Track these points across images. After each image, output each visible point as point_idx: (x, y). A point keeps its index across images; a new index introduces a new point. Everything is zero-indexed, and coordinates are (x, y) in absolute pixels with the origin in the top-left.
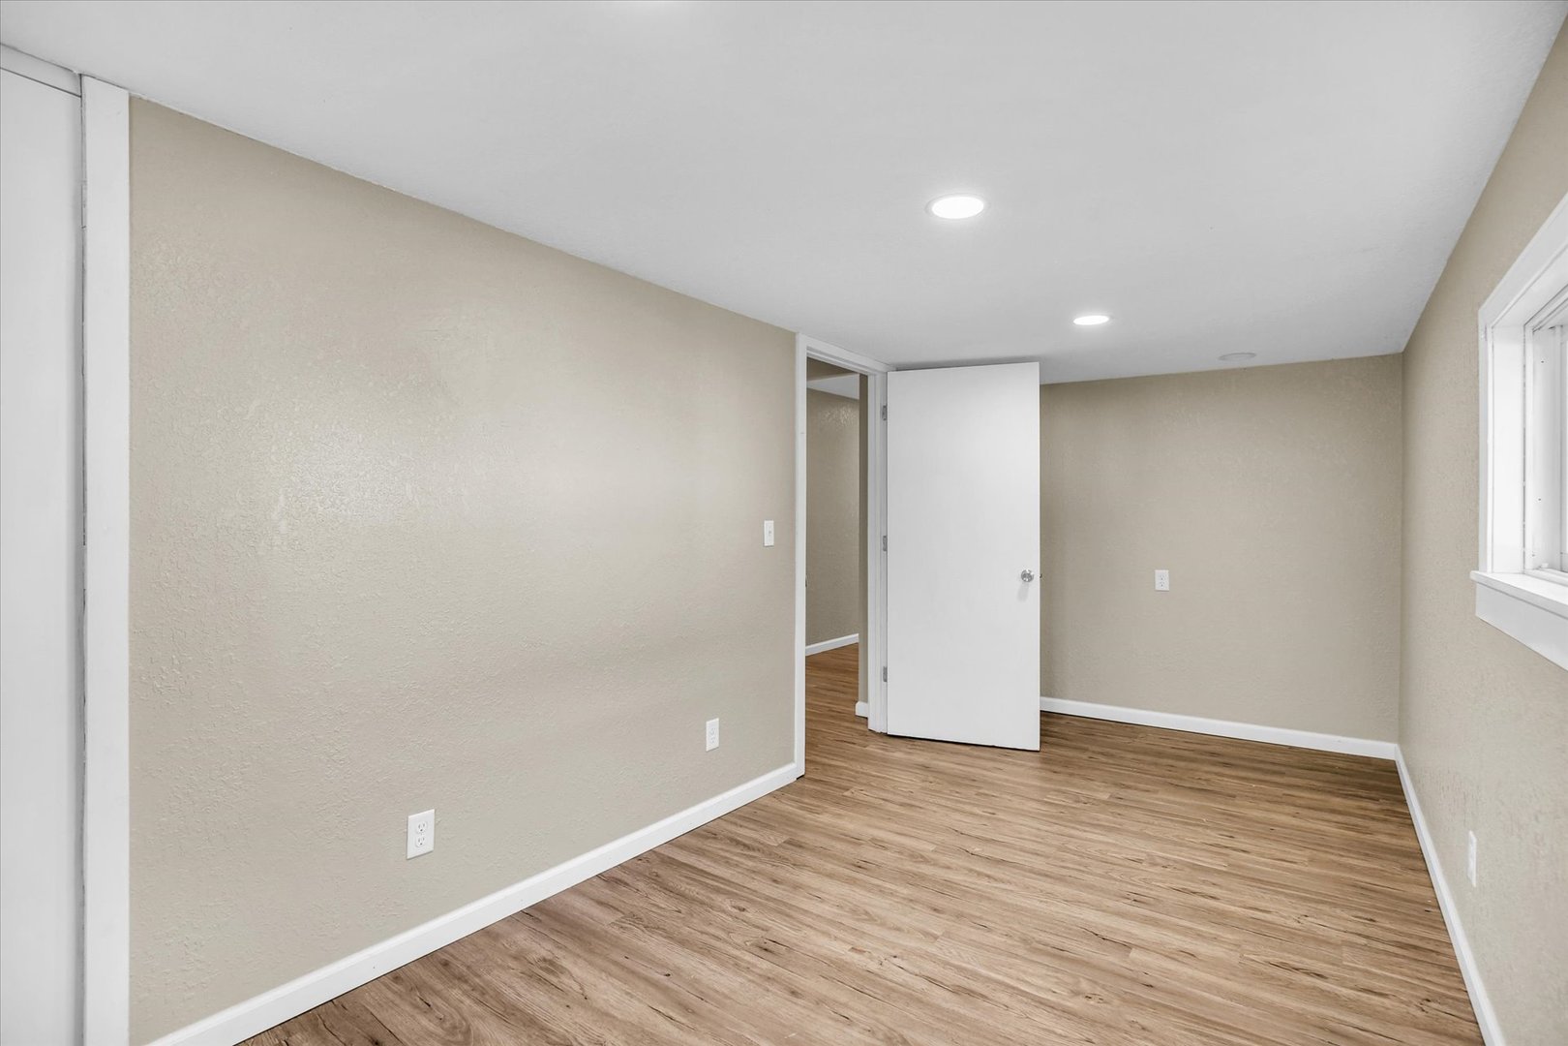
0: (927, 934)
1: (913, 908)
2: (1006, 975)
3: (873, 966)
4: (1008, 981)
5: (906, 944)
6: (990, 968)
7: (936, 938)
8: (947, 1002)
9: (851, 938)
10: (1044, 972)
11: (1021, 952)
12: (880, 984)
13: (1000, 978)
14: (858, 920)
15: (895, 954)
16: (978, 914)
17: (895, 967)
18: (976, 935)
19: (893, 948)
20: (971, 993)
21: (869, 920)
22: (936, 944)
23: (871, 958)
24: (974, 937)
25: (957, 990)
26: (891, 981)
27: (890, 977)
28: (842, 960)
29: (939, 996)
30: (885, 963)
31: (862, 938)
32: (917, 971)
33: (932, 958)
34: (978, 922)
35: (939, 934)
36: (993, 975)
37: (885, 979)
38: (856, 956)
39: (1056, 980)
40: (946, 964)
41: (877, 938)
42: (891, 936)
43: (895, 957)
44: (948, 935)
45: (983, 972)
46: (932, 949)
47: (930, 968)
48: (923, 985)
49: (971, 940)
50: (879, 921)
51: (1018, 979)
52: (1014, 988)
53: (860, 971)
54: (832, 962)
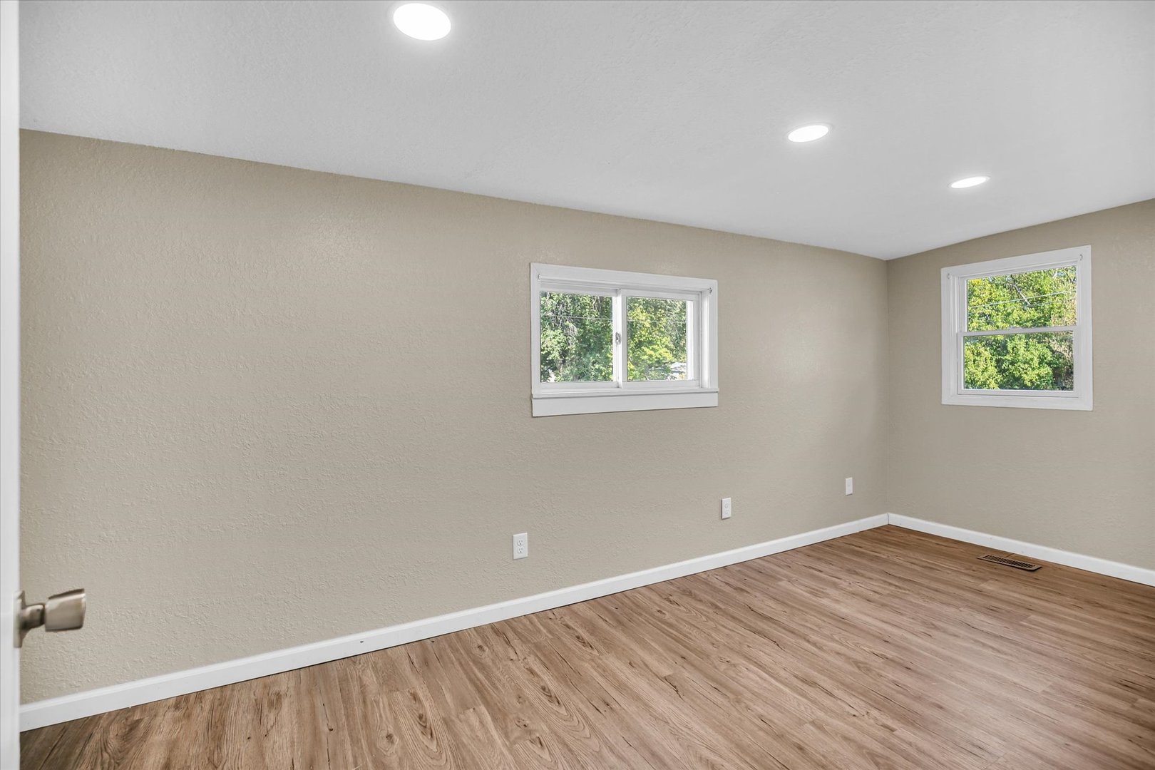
0: (820, 728)
1: (823, 756)
2: (771, 684)
3: (874, 713)
4: (773, 681)
5: (842, 724)
6: (780, 691)
7: (813, 723)
8: (824, 680)
9: (895, 741)
10: (742, 680)
11: (748, 695)
12: (871, 699)
13: (777, 684)
14: (887, 758)
15: (854, 718)
16: (761, 733)
17: (856, 708)
18: (776, 716)
19: (854, 723)
20: (804, 681)
21: (877, 756)
22: (814, 717)
23: (876, 719)
24: (779, 715)
25: (813, 684)
26: (861, 700)
27: (862, 703)
28: (903, 723)
29: (827, 683)
30: (865, 713)
31: (884, 738)
32: (839, 702)
33: (823, 708)
34: (766, 726)
35: (808, 725)
36: (782, 687)
37: (865, 702)
38: (890, 723)
39: (739, 674)
40: (814, 702)
41: (868, 734)
42: (853, 733)
43: (854, 716)
44: (801, 722)
45: (787, 690)
46: (821, 714)
47: (827, 701)
48: (836, 692)
49: (782, 713)
50: (864, 751)
51: (765, 680)
52: (772, 677)
53: (886, 711)
54: (912, 724)
